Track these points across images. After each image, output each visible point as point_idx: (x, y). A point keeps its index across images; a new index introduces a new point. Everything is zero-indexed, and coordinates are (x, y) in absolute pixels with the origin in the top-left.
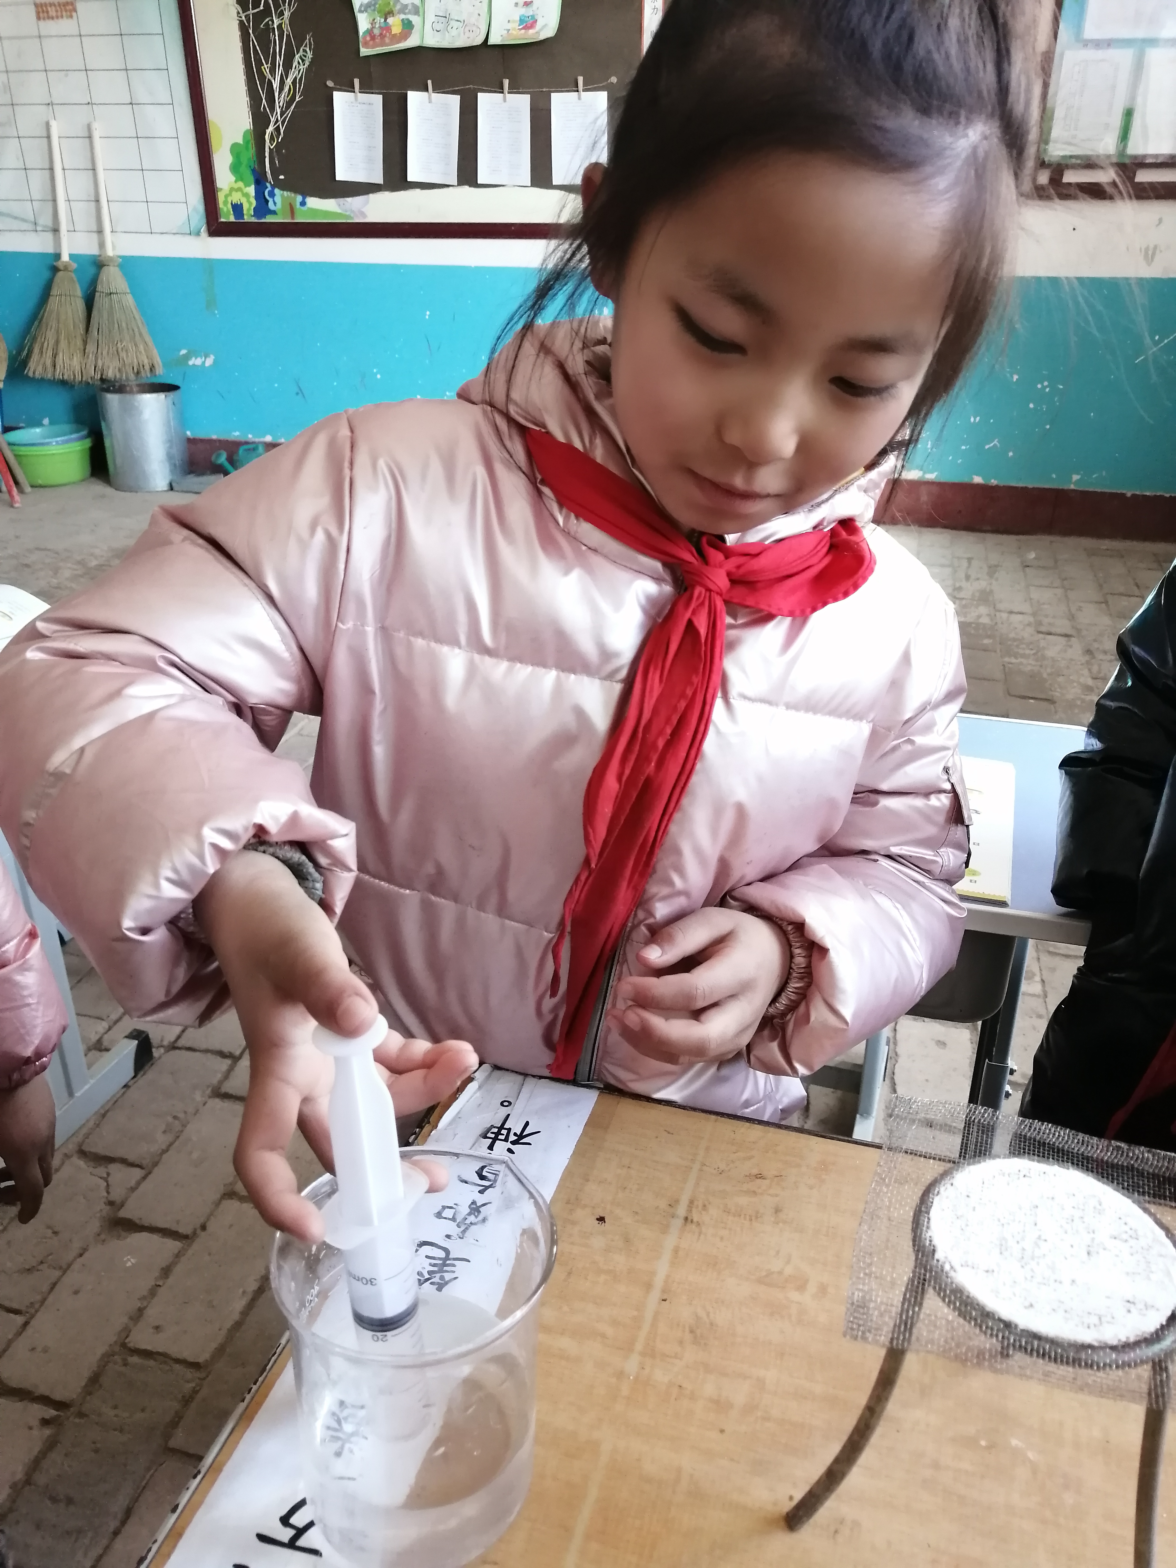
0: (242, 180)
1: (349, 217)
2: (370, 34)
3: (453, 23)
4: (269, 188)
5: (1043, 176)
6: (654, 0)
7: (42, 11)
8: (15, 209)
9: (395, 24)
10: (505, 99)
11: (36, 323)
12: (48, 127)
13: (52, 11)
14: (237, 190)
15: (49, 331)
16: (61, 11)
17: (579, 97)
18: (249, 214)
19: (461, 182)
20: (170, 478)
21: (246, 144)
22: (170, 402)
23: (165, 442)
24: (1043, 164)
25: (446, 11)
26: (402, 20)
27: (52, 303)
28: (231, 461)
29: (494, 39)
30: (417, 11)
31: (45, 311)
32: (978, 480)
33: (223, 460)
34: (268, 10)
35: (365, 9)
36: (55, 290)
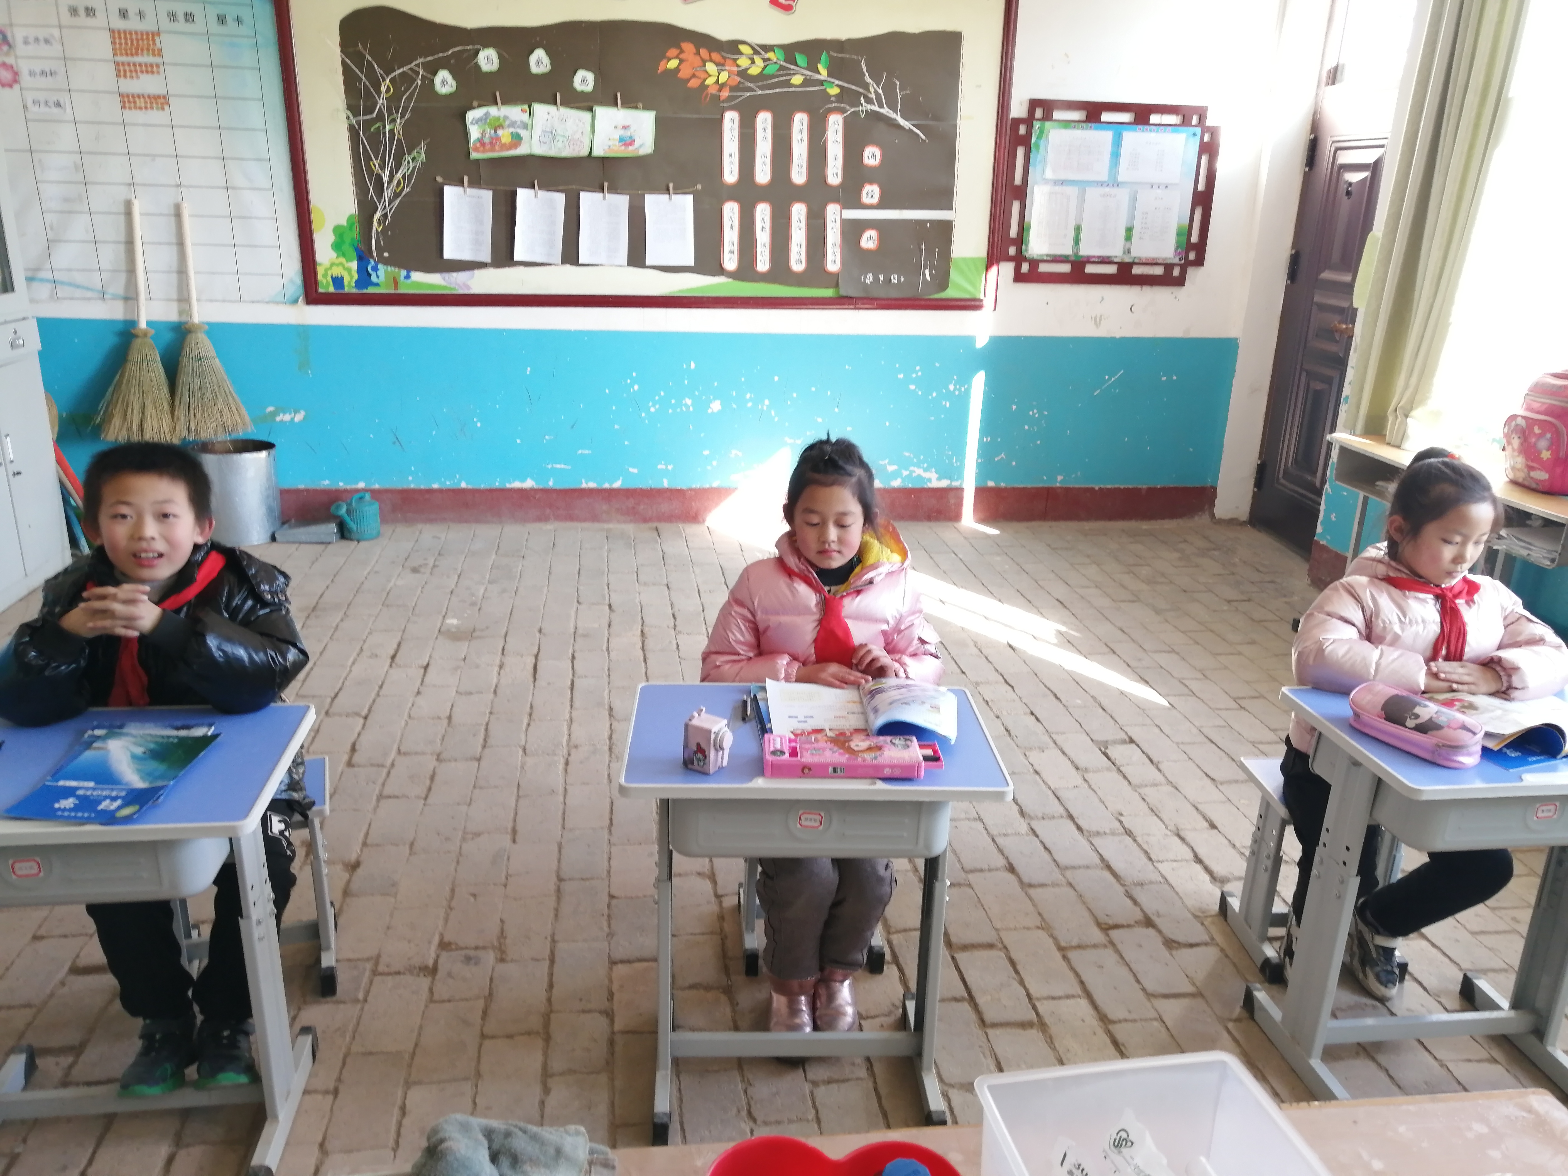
0: (344, 255)
1: (453, 289)
3: (558, 138)
4: (373, 264)
5: (1025, 267)
6: (732, 130)
7: (128, 101)
8: (79, 278)
9: (505, 135)
10: (605, 198)
11: (111, 389)
12: (128, 205)
13: (140, 102)
14: (338, 265)
15: (132, 397)
16: (151, 103)
17: (670, 199)
18: (350, 286)
19: (564, 261)
20: (272, 530)
21: (350, 226)
22: (272, 459)
23: (268, 497)
24: (1025, 259)
25: (552, 128)
26: (512, 133)
27: (132, 368)
28: (348, 511)
29: (597, 152)
30: (525, 126)
31: (122, 376)
32: (991, 484)
33: (343, 511)
34: (380, 118)
35: (477, 122)
36: (133, 356)
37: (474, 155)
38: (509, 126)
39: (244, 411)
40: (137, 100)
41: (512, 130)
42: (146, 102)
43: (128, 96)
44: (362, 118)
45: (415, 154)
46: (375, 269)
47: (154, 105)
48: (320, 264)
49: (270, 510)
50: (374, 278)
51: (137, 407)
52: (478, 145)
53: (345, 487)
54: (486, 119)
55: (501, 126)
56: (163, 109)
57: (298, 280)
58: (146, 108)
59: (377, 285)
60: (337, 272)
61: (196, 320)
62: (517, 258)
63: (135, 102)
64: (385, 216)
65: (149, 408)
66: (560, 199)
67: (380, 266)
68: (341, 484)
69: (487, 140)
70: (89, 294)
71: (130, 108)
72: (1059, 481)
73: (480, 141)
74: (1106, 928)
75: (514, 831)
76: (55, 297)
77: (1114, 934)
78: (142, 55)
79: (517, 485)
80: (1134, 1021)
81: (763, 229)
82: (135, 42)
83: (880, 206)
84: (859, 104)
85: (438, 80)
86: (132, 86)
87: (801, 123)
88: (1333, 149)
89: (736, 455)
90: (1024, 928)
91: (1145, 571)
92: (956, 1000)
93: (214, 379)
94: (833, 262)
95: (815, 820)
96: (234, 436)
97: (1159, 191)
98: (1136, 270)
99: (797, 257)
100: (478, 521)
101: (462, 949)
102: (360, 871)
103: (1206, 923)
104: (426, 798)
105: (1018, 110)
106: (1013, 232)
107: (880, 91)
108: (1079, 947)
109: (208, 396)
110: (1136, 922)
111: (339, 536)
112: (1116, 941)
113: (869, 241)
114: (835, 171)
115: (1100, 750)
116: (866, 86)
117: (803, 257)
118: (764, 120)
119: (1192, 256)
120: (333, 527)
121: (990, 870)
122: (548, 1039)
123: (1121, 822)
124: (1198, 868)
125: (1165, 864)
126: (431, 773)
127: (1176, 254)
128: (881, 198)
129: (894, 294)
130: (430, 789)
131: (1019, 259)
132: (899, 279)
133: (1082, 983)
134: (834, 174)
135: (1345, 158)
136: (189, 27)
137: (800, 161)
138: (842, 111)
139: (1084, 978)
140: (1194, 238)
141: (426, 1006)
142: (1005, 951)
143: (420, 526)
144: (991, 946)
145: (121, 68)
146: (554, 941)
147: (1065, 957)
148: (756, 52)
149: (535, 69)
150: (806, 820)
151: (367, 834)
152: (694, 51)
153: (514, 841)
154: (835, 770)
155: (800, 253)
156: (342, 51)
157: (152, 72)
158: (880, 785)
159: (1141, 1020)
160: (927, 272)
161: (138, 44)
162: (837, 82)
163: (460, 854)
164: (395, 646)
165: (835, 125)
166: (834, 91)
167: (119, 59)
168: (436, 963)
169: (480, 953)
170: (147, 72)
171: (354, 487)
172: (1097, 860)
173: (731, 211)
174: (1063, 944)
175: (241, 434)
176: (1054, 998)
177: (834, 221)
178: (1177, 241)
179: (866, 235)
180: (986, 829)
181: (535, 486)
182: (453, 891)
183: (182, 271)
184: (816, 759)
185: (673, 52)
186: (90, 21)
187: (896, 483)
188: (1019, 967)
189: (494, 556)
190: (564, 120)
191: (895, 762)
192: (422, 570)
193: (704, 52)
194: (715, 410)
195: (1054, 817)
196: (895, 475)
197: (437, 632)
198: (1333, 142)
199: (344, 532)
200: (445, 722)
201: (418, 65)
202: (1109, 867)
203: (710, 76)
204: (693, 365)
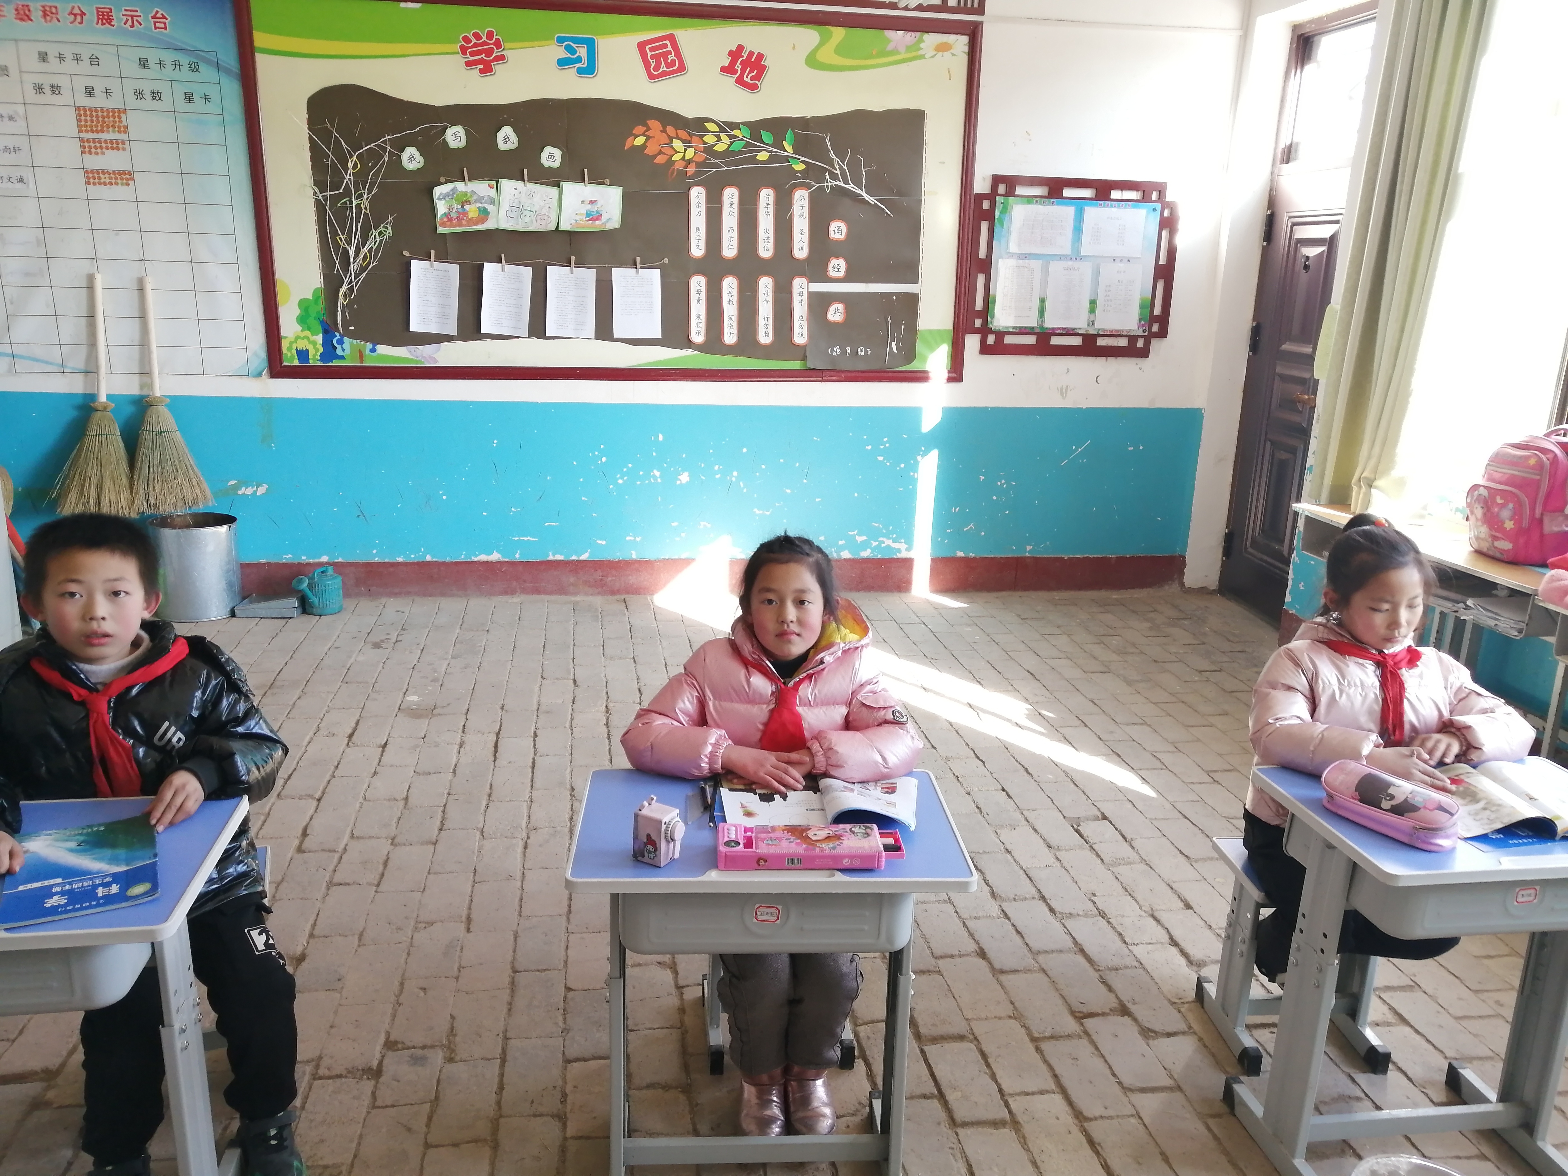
0: (309, 329)
1: (419, 361)
2: (448, 218)
3: (525, 213)
4: (338, 337)
5: (991, 339)
6: (698, 205)
7: (92, 177)
8: (38, 352)
9: (472, 210)
10: (572, 272)
11: (68, 463)
12: (91, 279)
13: (105, 178)
14: (303, 338)
15: (89, 471)
16: (116, 179)
17: (637, 273)
18: (314, 360)
19: (532, 334)
20: (231, 605)
21: (316, 301)
22: (232, 532)
23: (228, 571)
24: (991, 331)
25: (520, 203)
26: (479, 208)
27: (91, 442)
28: (310, 586)
29: (564, 226)
30: (492, 202)
31: (80, 450)
32: (960, 554)
33: (304, 586)
34: (347, 193)
35: (444, 197)
36: (92, 430)
37: (441, 230)
38: (476, 202)
39: (205, 485)
40: (101, 175)
41: (480, 205)
42: (110, 178)
43: (92, 172)
44: (328, 193)
45: (381, 228)
46: (341, 342)
47: (119, 181)
48: (285, 337)
49: (230, 585)
50: (339, 352)
51: (94, 481)
52: (445, 220)
53: (307, 561)
54: (453, 195)
55: (468, 202)
56: (128, 185)
57: (263, 354)
58: (111, 184)
59: (342, 358)
60: (302, 345)
61: (158, 394)
62: (484, 330)
63: (99, 178)
64: (351, 289)
65: (107, 482)
66: (527, 273)
67: (346, 339)
68: (304, 558)
69: (454, 215)
70: (49, 368)
71: (94, 184)
72: (1028, 551)
73: (447, 215)
74: (1080, 1017)
75: (469, 919)
76: (13, 371)
77: (1089, 1023)
78: (108, 132)
79: (483, 557)
80: (1110, 1118)
81: (730, 302)
82: (100, 119)
83: (848, 278)
84: (823, 180)
85: (405, 156)
86: (96, 162)
87: (767, 198)
88: (1290, 224)
89: (705, 525)
90: (995, 1017)
91: (1115, 641)
92: (925, 1097)
93: (175, 453)
94: (800, 335)
95: (772, 914)
96: (195, 509)
97: (1121, 265)
98: (1101, 342)
99: (764, 330)
100: (443, 595)
101: (409, 1048)
102: (304, 965)
103: (1182, 1010)
104: (378, 885)
105: (981, 186)
106: (979, 305)
107: (845, 167)
108: (1052, 1037)
109: (169, 469)
110: (1111, 1010)
111: (300, 610)
112: (1091, 1032)
113: (836, 314)
114: (802, 244)
115: (1073, 827)
116: (831, 163)
117: (770, 330)
118: (731, 196)
119: (1155, 328)
120: (294, 602)
121: (960, 956)
122: (495, 1146)
123: (1094, 903)
124: (1174, 950)
125: (1140, 946)
126: (385, 858)
127: (1140, 326)
128: (847, 271)
129: (862, 366)
130: (383, 875)
131: (985, 331)
132: (866, 352)
133: (1056, 1076)
134: (801, 248)
135: (1303, 233)
136: (156, 105)
137: (767, 235)
138: (808, 187)
139: (1058, 1072)
140: (1157, 311)
141: (368, 1113)
142: (976, 1043)
143: (384, 600)
144: (961, 1038)
145: (86, 144)
146: (506, 1038)
147: (1038, 1049)
148: (722, 129)
149: (502, 146)
150: (762, 913)
151: (315, 924)
152: (662, 129)
153: (468, 930)
154: (792, 861)
155: (767, 326)
156: (309, 129)
157: (118, 149)
158: (840, 877)
159: (1118, 1116)
160: (894, 344)
161: (104, 122)
162: (803, 159)
163: (411, 945)
164: (353, 725)
165: (801, 200)
166: (799, 167)
167: (84, 135)
168: (380, 1064)
169: (428, 1053)
170: (113, 148)
171: (317, 560)
172: (1070, 943)
173: (698, 284)
174: (1036, 1035)
175: (201, 508)
176: (1027, 1094)
177: (801, 294)
178: (1141, 314)
179: (832, 308)
180: (956, 912)
181: (502, 559)
182: (402, 984)
183: (144, 345)
184: (772, 850)
185: (639, 129)
186: (55, 99)
187: (866, 554)
188: (990, 1060)
189: (458, 631)
190: (531, 196)
191: (854, 852)
192: (384, 645)
193: (670, 130)
194: (684, 482)
195: (1026, 899)
196: (865, 545)
197: (397, 710)
198: (1290, 217)
199: (306, 607)
200: (402, 803)
201: (385, 142)
202: (1082, 951)
203: (677, 152)
204: (661, 437)
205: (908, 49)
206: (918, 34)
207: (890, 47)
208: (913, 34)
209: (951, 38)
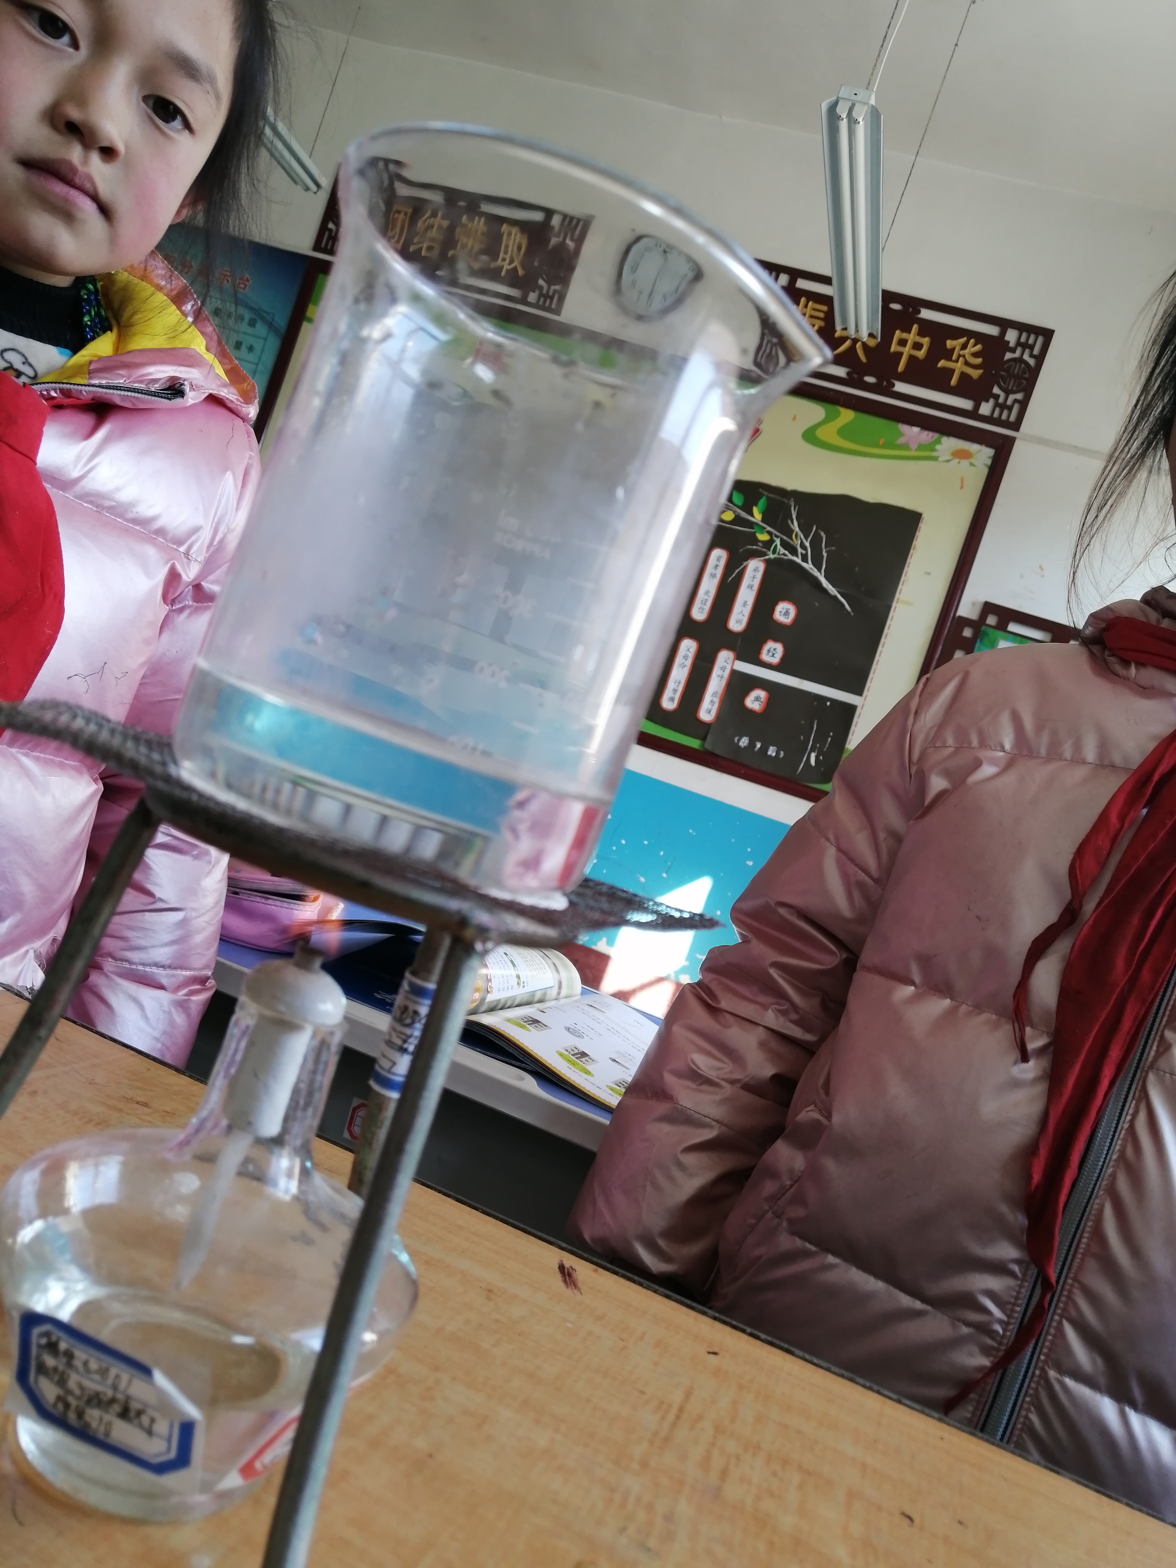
83: (780, 668)
87: (719, 559)
94: (708, 710)
99: (671, 695)
105: (967, 608)
107: (807, 544)
113: (755, 701)
114: (741, 617)
117: (677, 696)
128: (783, 659)
129: (768, 768)
132: (778, 753)
134: (738, 620)
137: (706, 597)
138: (764, 557)
155: (675, 691)
160: (813, 756)
162: (769, 529)
165: (754, 571)
166: (763, 536)
177: (723, 669)
179: (754, 694)
205: (921, 447)
206: (936, 435)
207: (902, 440)
208: (931, 434)
209: (974, 447)
